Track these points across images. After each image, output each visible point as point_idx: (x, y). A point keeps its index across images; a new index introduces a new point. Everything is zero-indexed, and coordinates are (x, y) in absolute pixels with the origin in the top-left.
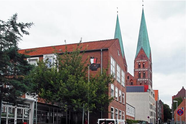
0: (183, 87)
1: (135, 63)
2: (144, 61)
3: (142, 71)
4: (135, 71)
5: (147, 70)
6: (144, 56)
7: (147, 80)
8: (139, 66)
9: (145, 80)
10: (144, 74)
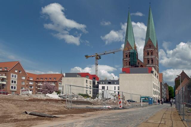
0: (183, 71)
1: (145, 51)
2: (152, 49)
3: (150, 58)
4: (144, 58)
5: (154, 57)
6: (152, 46)
7: (154, 65)
8: (148, 54)
9: (153, 65)
10: (152, 60)
